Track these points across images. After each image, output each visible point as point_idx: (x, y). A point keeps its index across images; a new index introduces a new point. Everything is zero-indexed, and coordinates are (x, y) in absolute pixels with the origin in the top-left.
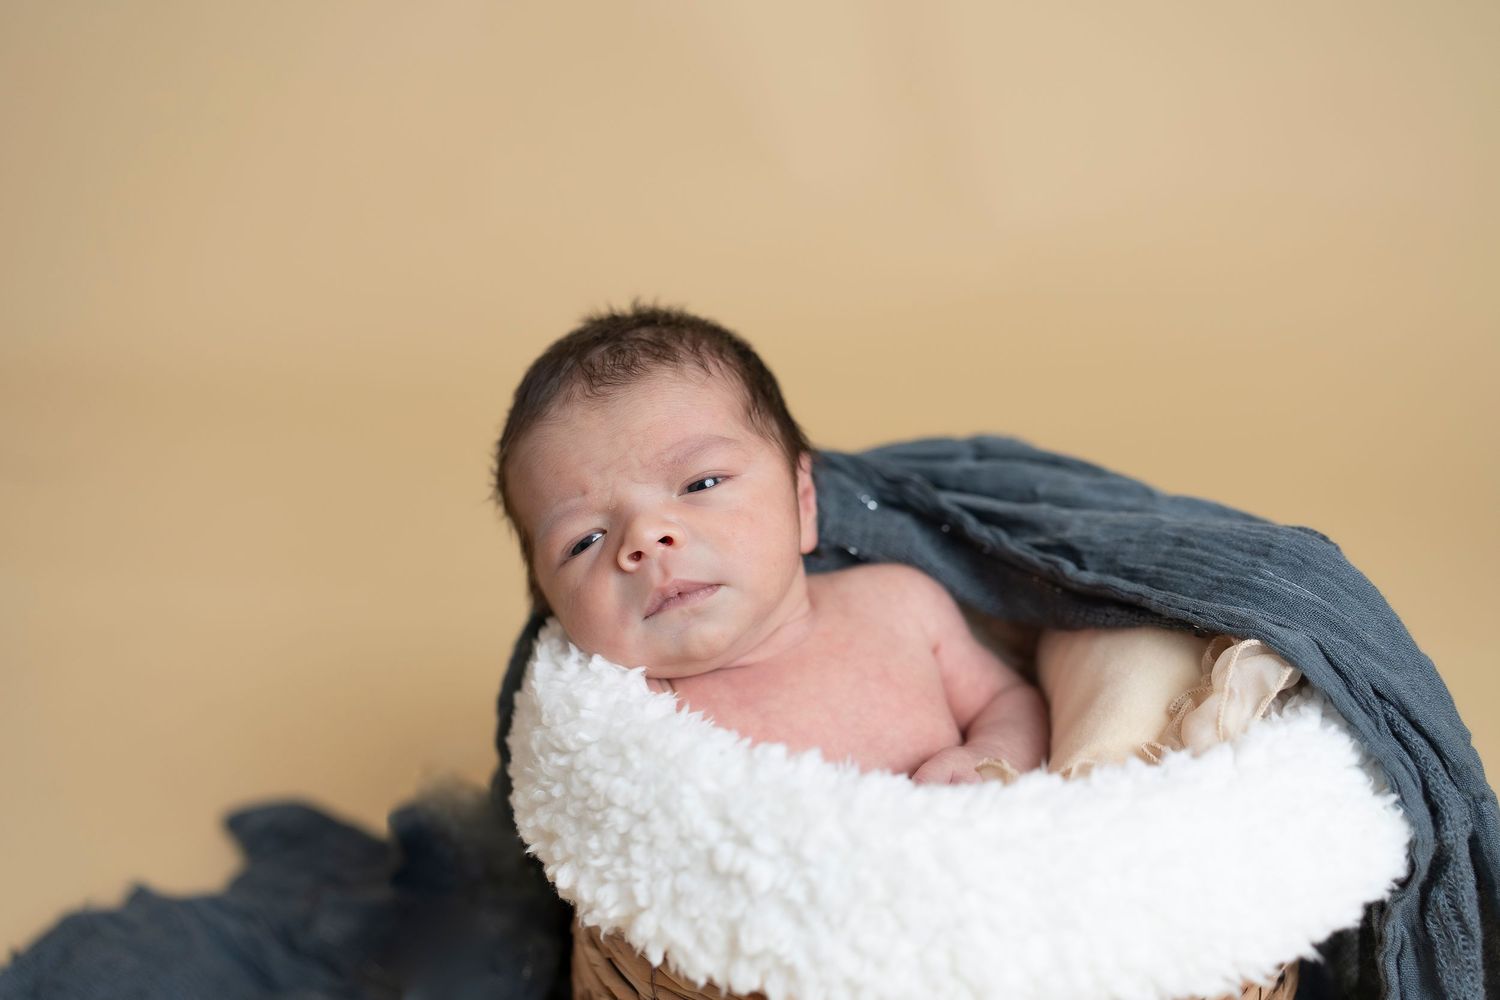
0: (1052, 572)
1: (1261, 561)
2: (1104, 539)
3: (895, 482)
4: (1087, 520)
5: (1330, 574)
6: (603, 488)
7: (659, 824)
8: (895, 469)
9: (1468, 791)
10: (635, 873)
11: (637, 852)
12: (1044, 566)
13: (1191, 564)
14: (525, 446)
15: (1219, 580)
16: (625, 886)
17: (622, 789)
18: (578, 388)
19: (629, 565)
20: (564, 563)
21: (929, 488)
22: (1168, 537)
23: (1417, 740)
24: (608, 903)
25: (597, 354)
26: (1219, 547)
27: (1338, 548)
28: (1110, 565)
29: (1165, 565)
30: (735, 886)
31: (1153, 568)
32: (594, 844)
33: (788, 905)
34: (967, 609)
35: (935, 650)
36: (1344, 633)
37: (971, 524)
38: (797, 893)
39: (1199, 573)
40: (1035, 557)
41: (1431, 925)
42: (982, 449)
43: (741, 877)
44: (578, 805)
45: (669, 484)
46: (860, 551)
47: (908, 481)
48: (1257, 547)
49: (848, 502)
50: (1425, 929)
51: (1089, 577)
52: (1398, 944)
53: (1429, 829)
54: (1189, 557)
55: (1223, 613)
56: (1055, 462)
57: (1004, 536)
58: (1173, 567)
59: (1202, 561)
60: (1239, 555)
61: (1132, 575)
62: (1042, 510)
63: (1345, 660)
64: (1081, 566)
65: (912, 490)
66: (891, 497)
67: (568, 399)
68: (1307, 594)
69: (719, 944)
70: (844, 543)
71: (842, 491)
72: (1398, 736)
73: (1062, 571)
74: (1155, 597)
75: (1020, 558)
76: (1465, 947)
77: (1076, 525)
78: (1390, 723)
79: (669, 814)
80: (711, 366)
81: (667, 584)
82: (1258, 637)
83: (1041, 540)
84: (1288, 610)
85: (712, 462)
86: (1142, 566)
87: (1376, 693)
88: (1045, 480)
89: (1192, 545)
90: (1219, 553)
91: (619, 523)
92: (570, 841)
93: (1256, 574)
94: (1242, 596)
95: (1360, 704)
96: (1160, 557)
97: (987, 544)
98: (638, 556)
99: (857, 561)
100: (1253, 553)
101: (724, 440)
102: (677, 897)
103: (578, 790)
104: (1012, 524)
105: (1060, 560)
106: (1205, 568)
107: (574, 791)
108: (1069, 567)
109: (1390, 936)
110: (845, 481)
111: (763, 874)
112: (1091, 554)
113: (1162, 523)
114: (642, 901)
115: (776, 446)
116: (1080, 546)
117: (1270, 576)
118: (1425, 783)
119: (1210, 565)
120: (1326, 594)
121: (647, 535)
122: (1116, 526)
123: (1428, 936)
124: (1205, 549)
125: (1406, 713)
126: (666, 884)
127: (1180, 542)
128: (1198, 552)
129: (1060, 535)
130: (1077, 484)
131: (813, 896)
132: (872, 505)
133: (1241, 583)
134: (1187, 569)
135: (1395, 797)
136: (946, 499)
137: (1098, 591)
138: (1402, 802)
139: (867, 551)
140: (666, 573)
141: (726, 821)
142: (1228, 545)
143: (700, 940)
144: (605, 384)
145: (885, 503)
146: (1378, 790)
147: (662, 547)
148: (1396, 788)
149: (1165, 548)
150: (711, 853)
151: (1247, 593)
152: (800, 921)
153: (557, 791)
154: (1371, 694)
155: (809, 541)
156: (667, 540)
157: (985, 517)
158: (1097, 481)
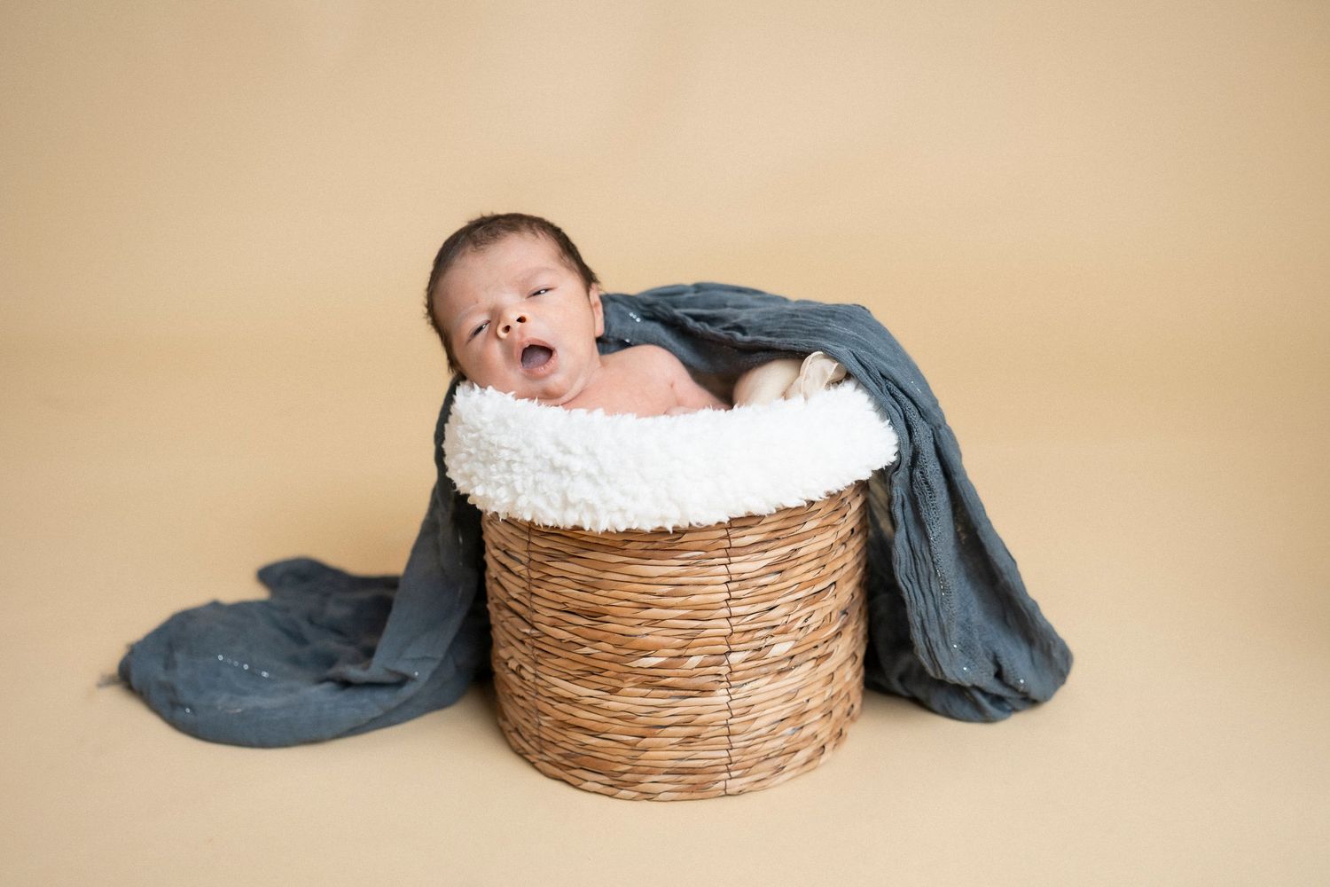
0: (731, 340)
1: (830, 320)
2: (756, 320)
3: (649, 305)
4: (749, 313)
5: (863, 323)
6: (487, 300)
7: (526, 451)
8: (651, 299)
9: (931, 423)
10: (515, 477)
11: (516, 467)
12: (727, 337)
13: (795, 325)
14: (443, 282)
15: (809, 330)
16: (510, 485)
17: (505, 440)
18: (469, 248)
19: (503, 335)
20: (470, 340)
21: (670, 308)
22: (786, 314)
23: (901, 395)
24: (502, 496)
25: (477, 232)
26: (810, 315)
27: (869, 312)
28: (760, 331)
29: (784, 328)
30: (563, 472)
31: (779, 330)
32: (493, 468)
33: (589, 476)
34: (688, 366)
35: (672, 386)
36: (867, 349)
37: (690, 322)
38: (593, 470)
39: (801, 328)
40: (722, 334)
41: (915, 489)
42: (699, 287)
43: (567, 469)
44: (484, 454)
45: (522, 294)
46: (631, 341)
47: (657, 304)
48: (829, 314)
49: (624, 318)
50: (913, 491)
51: (748, 338)
52: (900, 500)
53: (906, 436)
54: (797, 322)
55: (807, 343)
56: (740, 290)
57: (707, 326)
58: (788, 328)
59: (802, 323)
60: (821, 318)
61: (769, 334)
62: (727, 311)
63: (867, 359)
64: (744, 334)
65: (659, 308)
66: (648, 314)
67: (464, 254)
68: (851, 332)
69: (558, 503)
70: (622, 337)
71: (623, 312)
72: (892, 395)
73: (735, 338)
74: (776, 341)
75: (715, 335)
76: (931, 497)
77: (743, 316)
78: (889, 390)
79: (530, 445)
80: (539, 234)
81: (524, 340)
82: (821, 350)
83: (726, 325)
84: (841, 339)
85: (543, 282)
86: (775, 330)
87: (881, 374)
88: (732, 298)
89: (798, 316)
90: (812, 318)
91: (496, 315)
92: (481, 472)
93: (827, 325)
94: (819, 336)
95: (874, 381)
96: (783, 324)
97: (698, 331)
98: (507, 329)
99: (628, 345)
100: (827, 316)
101: (548, 269)
102: (536, 483)
103: (483, 446)
104: (711, 320)
105: (734, 332)
106: (803, 326)
107: (482, 447)
108: (739, 336)
109: (895, 495)
110: (623, 308)
111: (577, 465)
112: (750, 328)
113: (784, 308)
114: (519, 490)
115: (576, 274)
116: (744, 325)
117: (835, 326)
118: (905, 416)
119: (805, 324)
120: (859, 331)
121: (511, 317)
122: (762, 313)
123: (915, 495)
124: (804, 317)
125: (897, 385)
126: (531, 479)
127: (793, 316)
128: (801, 319)
129: (734, 321)
130: (747, 299)
131: (601, 472)
132: (638, 320)
133: (819, 331)
134: (795, 328)
135: (888, 421)
136: (677, 312)
137: (753, 345)
138: (892, 423)
139: (635, 340)
140: (522, 335)
141: (558, 444)
142: (816, 314)
143: (549, 504)
144: (482, 244)
145: (645, 318)
146: (882, 419)
147: (519, 324)
148: (889, 416)
149: (785, 320)
150: (551, 460)
151: (822, 334)
152: (596, 484)
153: (473, 450)
154: (879, 375)
155: (600, 330)
156: (521, 320)
157: (697, 318)
158: (758, 296)
